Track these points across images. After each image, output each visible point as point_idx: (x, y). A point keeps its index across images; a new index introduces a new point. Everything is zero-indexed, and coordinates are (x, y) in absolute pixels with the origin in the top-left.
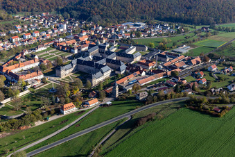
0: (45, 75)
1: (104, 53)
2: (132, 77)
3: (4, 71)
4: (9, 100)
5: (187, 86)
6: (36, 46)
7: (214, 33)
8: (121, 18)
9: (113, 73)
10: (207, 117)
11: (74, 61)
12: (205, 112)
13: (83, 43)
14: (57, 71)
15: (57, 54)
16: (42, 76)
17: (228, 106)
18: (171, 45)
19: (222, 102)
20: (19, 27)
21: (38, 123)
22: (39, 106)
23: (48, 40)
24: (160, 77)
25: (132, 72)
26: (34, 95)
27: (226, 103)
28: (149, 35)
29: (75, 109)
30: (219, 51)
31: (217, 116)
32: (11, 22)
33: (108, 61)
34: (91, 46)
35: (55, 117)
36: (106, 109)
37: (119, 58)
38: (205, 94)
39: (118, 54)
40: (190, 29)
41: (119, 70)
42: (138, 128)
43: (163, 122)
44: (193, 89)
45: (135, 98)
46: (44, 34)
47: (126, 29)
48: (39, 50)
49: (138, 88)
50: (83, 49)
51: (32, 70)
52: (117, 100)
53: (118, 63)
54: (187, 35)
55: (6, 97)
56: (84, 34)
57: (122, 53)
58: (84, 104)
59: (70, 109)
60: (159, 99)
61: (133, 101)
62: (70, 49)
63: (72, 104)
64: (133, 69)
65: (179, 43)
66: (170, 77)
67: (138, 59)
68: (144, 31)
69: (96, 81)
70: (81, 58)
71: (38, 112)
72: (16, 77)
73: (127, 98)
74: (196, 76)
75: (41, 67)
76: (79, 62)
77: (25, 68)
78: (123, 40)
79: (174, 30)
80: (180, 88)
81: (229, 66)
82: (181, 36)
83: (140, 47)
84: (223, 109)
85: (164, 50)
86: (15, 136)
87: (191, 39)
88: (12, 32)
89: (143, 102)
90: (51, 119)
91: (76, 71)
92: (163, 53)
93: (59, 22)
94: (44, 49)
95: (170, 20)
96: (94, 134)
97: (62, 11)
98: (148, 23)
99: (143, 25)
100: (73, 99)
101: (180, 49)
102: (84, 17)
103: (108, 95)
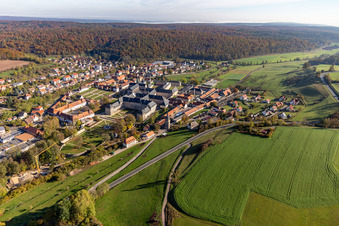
0: (96, 113)
1: (144, 90)
2: (177, 110)
3: (55, 113)
4: (68, 139)
5: (229, 115)
6: (79, 87)
7: (234, 68)
8: (150, 58)
9: (158, 108)
10: (258, 138)
11: (121, 99)
12: (255, 134)
13: (122, 82)
14: (106, 109)
15: (101, 94)
16: (93, 115)
17: (272, 128)
18: (200, 79)
19: (266, 125)
20: (57, 70)
21: (106, 158)
22: (100, 142)
23: (89, 81)
24: (201, 108)
25: (175, 105)
26: (90, 133)
27: (269, 125)
28: (180, 72)
29: (136, 142)
30: (242, 82)
31: (266, 137)
32: (48, 66)
33: (151, 97)
34: (132, 85)
35: (119, 151)
36: (163, 139)
37: (159, 94)
38: (246, 120)
39: (158, 90)
40: (213, 65)
41: (163, 104)
42: (203, 153)
43: (222, 146)
44: (234, 116)
45: (186, 128)
46: (83, 75)
47: (158, 67)
48: (83, 90)
49: (186, 119)
50: (124, 88)
51: (82, 110)
52: (170, 131)
53: (160, 98)
54: (212, 70)
55: (66, 137)
56: (120, 73)
57: (160, 89)
58: (142, 137)
59: (132, 143)
60: (210, 127)
61: (186, 130)
62: (112, 89)
63: (132, 137)
64: (175, 103)
65: (207, 78)
66: (210, 108)
67: (175, 94)
68: (174, 69)
69: (146, 116)
70: (126, 96)
71: (102, 147)
72: (69, 118)
73: (180, 129)
74: (232, 105)
75: (89, 107)
76: (125, 99)
77: (74, 108)
78: (157, 78)
79: (199, 67)
80: (223, 116)
81: (257, 95)
82: (206, 72)
83: (175, 83)
84: (269, 131)
85: (196, 84)
86: (88, 171)
87: (216, 74)
88: (52, 75)
89: (197, 131)
90: (116, 152)
91: (124, 108)
92: (197, 87)
93: (93, 63)
94: (87, 89)
95: (193, 57)
96: (163, 162)
97: (92, 53)
98: (175, 61)
99: (171, 63)
100: (130, 134)
101: (208, 83)
102: (114, 58)
103: (162, 127)
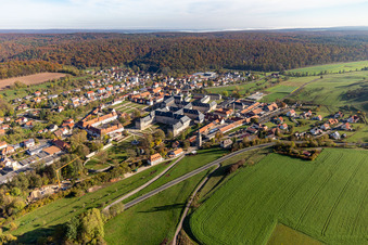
0: (125, 127)
1: (179, 103)
2: (212, 126)
3: (85, 126)
4: (93, 154)
5: (270, 132)
6: (112, 100)
7: (285, 79)
8: (190, 69)
9: (192, 123)
10: (298, 161)
11: (153, 113)
12: (295, 156)
13: (157, 95)
14: (137, 124)
15: (134, 107)
16: (122, 129)
17: (317, 149)
18: (244, 92)
19: (310, 145)
20: (92, 82)
21: (128, 175)
22: (125, 158)
23: (123, 94)
24: (239, 124)
25: (211, 120)
26: (118, 148)
27: (314, 146)
28: (221, 84)
29: (161, 160)
30: (293, 96)
31: (308, 159)
32: (84, 78)
33: (185, 111)
34: (166, 97)
35: (143, 168)
36: (191, 158)
37: (195, 108)
38: (289, 139)
39: (194, 104)
40: (261, 76)
41: (198, 119)
42: (231, 175)
43: (254, 168)
44: (276, 135)
45: (219, 146)
46: (118, 87)
47: (197, 79)
48: (116, 103)
49: (220, 136)
50: (158, 101)
51: (112, 124)
52: (201, 148)
53: (195, 112)
54: (259, 82)
55: (91, 151)
56: (157, 86)
57: (197, 103)
58: (169, 154)
59: (157, 160)
60: (245, 146)
61: (218, 149)
62: (146, 102)
63: (158, 155)
64: (211, 118)
65: (251, 90)
66: (249, 124)
67: (214, 108)
68: (216, 80)
69: (177, 131)
70: (159, 109)
71: (125, 164)
72: (97, 131)
73: (212, 147)
74: (276, 122)
75: (120, 120)
76: (157, 113)
77: (104, 122)
78: (196, 90)
79: (245, 78)
80: (262, 134)
81: (307, 110)
82: (252, 84)
83: (214, 96)
84: (313, 152)
85: (238, 97)
86: (107, 188)
87: (263, 86)
88: (87, 87)
89: (229, 149)
90: (140, 170)
91: (155, 122)
92: (238, 101)
93: (130, 75)
94: (120, 102)
95: (239, 68)
96: (186, 183)
97: (131, 65)
98: (218, 72)
99: (213, 74)
100: (157, 150)
101: (253, 96)
102: (153, 69)
103: (192, 145)
